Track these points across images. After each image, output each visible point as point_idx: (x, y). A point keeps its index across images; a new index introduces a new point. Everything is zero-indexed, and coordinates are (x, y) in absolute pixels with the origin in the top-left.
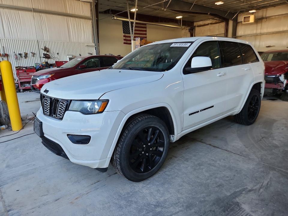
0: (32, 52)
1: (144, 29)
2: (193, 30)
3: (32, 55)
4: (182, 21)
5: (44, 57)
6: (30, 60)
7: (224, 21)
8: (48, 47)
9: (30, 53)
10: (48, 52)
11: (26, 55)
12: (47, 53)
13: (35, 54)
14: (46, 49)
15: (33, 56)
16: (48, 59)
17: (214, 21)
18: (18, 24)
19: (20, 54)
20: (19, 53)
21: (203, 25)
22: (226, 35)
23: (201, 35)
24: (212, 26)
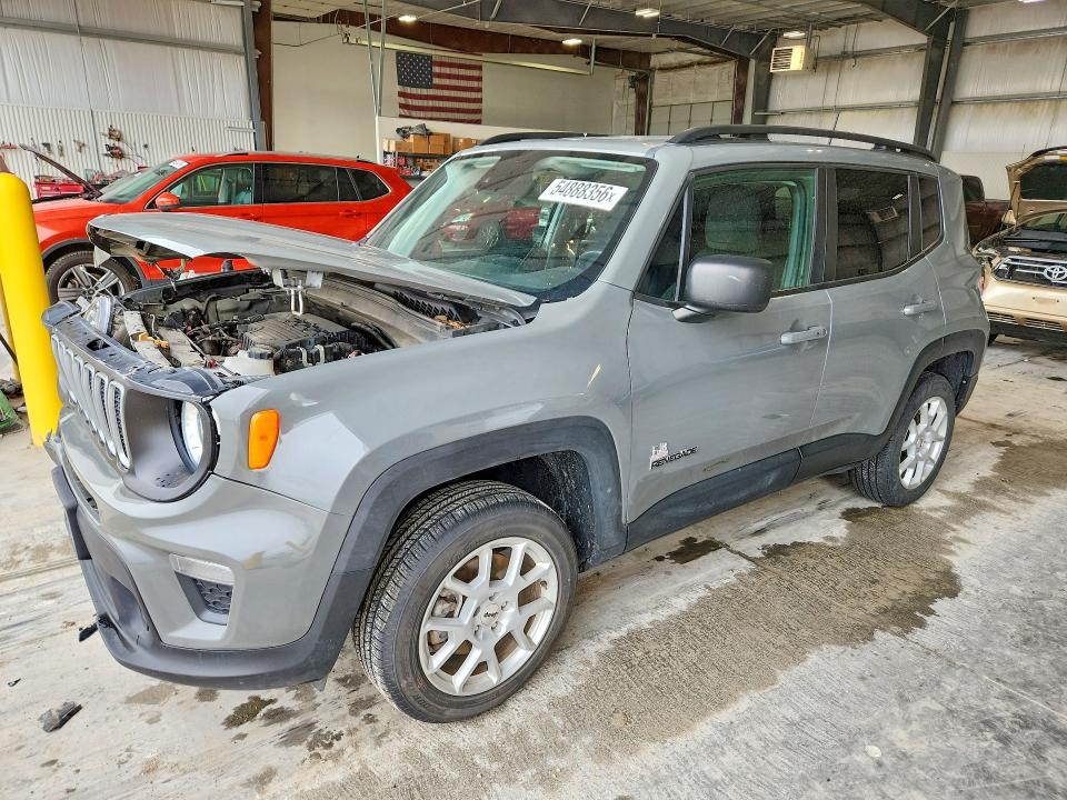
0: (77, 140)
2: (645, 80)
3: (77, 147)
5: (107, 155)
6: (71, 160)
7: (732, 59)
8: (119, 128)
9: (73, 143)
10: (118, 140)
12: (117, 144)
13: (84, 145)
14: (112, 133)
15: (80, 151)
16: (119, 161)
19: (46, 146)
20: (45, 142)
21: (676, 68)
22: (739, 106)
23: (671, 102)
24: (702, 70)
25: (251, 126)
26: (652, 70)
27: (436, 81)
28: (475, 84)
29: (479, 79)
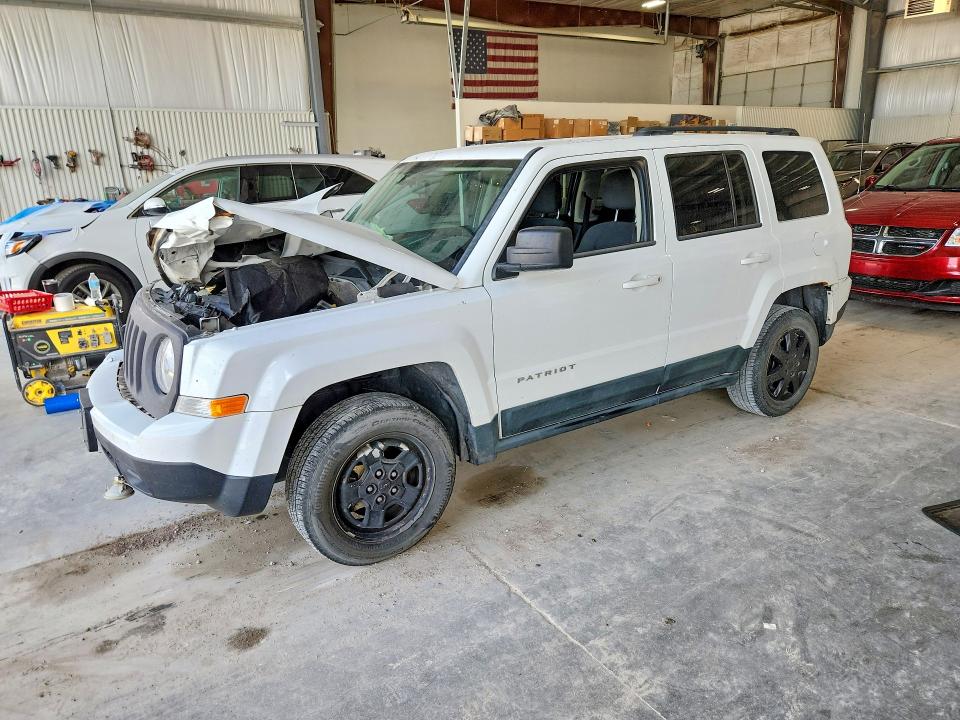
0: (93, 148)
1: (530, 54)
2: (713, 48)
3: (94, 159)
4: (671, 16)
5: (133, 167)
6: (86, 176)
7: (833, 13)
8: (147, 131)
9: (88, 153)
10: (148, 146)
11: (74, 162)
12: (146, 152)
13: (102, 155)
14: (139, 138)
15: (98, 163)
16: (149, 174)
17: (798, 14)
18: (45, 55)
19: (53, 159)
20: (51, 154)
21: (753, 31)
22: (842, 65)
23: (746, 68)
24: (787, 30)
25: (313, 120)
26: (723, 36)
27: (491, 64)
28: (531, 66)
29: (535, 60)
